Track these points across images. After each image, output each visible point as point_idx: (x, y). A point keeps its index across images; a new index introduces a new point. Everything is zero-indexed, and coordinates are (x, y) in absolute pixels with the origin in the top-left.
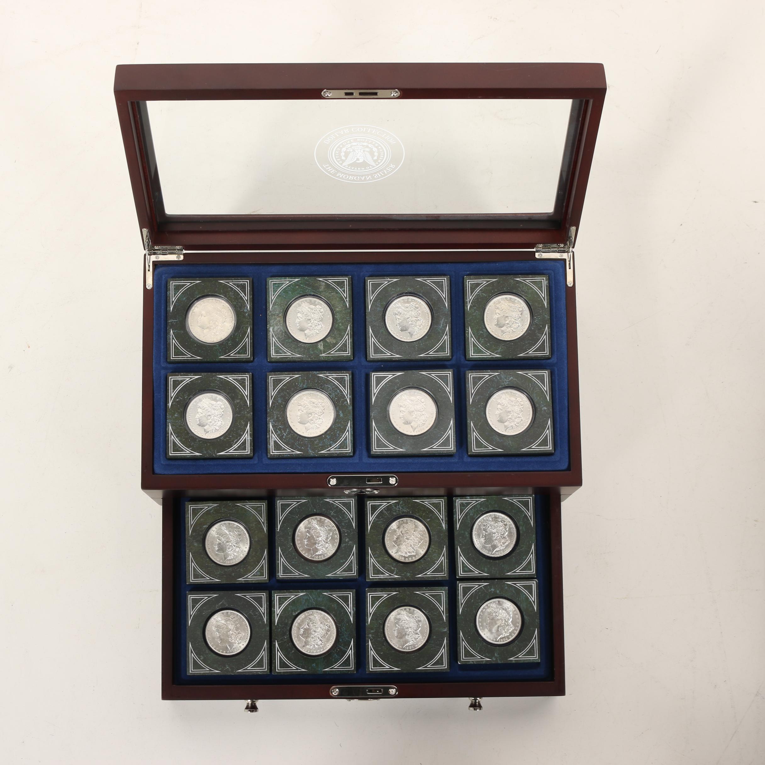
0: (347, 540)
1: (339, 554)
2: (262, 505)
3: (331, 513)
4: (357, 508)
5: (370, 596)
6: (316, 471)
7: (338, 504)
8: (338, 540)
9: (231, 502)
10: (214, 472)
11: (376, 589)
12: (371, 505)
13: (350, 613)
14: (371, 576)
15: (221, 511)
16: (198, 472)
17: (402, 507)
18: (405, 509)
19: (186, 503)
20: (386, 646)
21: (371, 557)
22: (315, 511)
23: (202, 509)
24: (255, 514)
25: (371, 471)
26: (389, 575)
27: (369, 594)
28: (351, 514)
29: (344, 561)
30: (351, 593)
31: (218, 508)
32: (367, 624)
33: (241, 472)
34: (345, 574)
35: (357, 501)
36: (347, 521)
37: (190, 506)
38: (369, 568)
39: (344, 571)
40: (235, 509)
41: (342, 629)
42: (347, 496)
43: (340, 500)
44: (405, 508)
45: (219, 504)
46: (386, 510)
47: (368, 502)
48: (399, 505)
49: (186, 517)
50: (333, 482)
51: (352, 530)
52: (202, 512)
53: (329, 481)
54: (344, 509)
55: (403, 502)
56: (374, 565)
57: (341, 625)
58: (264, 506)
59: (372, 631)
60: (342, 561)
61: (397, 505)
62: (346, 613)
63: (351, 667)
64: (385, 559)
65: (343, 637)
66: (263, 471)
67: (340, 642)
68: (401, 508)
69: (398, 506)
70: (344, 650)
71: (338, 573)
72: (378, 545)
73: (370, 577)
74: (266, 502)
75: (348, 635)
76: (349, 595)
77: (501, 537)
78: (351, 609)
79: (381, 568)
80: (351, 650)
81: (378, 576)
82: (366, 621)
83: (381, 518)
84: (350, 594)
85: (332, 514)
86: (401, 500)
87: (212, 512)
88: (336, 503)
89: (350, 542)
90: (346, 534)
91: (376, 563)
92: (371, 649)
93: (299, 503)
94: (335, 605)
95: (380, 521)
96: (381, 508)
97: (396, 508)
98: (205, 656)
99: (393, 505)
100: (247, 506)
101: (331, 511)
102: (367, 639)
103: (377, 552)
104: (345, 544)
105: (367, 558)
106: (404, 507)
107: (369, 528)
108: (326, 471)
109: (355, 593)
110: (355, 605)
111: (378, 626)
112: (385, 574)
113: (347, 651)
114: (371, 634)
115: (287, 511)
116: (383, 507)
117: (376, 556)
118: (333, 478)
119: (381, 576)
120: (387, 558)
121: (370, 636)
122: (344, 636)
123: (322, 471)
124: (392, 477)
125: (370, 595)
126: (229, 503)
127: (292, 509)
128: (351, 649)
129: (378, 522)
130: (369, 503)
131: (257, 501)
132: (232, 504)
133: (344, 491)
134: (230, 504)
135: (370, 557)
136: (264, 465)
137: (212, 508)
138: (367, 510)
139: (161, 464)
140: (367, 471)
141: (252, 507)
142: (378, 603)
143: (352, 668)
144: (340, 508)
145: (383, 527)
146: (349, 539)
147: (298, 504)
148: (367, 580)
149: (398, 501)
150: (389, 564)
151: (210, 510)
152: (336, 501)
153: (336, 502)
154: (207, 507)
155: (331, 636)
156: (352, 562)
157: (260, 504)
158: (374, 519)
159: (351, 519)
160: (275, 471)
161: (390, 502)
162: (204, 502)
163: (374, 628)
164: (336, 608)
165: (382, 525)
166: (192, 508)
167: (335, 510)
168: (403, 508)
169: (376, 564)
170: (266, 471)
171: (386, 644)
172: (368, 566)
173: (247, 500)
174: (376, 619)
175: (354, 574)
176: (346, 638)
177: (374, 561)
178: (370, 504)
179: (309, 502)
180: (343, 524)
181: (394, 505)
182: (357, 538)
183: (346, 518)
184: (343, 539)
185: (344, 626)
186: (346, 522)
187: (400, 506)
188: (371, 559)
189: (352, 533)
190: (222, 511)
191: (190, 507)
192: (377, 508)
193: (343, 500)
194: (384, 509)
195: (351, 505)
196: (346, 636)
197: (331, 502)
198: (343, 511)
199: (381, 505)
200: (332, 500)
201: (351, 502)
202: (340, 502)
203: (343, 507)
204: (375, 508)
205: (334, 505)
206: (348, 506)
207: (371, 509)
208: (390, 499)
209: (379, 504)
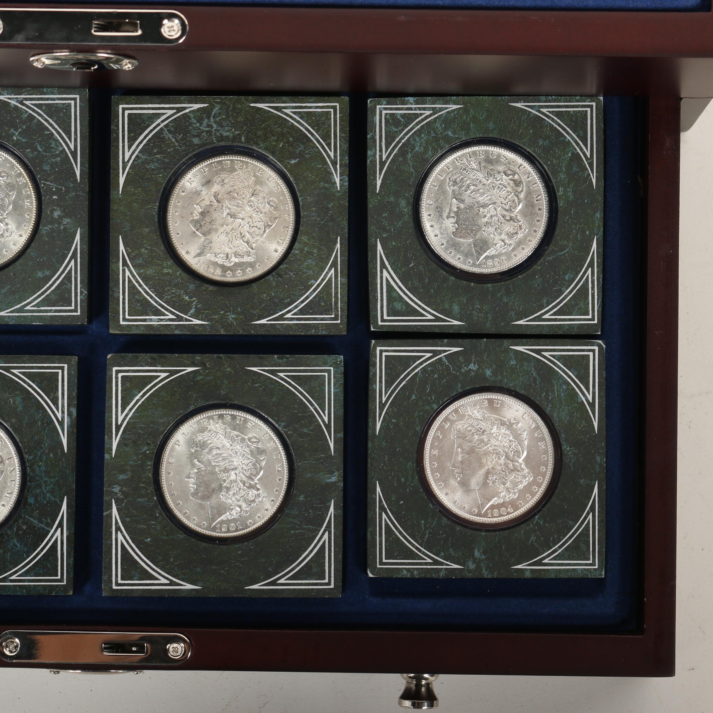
0: (56, 214)
1: (32, 254)
3: (14, 134)
4: (86, 123)
5: (120, 375)
7: (34, 110)
8: (31, 212)
11: (137, 357)
12: (129, 115)
13: (61, 423)
14: (124, 319)
17: (220, 124)
18: (226, 128)
20: (160, 520)
21: (125, 264)
26: (174, 317)
27: (115, 369)
28: (71, 141)
29: (47, 273)
30: (66, 366)
32: (107, 456)
34: (50, 311)
35: (87, 104)
36: (59, 159)
38: (119, 297)
39: (48, 302)
41: (37, 469)
42: (58, 87)
43: (39, 99)
44: (228, 125)
46: (172, 129)
47: (121, 106)
48: (208, 118)
51: (72, 185)
54: (51, 125)
55: (221, 109)
56: (132, 287)
57: (34, 458)
59: (122, 477)
60: (40, 274)
61: (205, 116)
62: (48, 424)
63: (59, 577)
64: (165, 271)
65: (38, 491)
67: (31, 504)
68: (215, 126)
69: (206, 120)
70: (39, 529)
71: (28, 308)
72: (147, 230)
73: (122, 323)
75: (52, 486)
76: (60, 371)
77: (504, 216)
78: (63, 412)
79: (151, 297)
80: (59, 529)
81: (145, 320)
82: (107, 446)
83: (155, 154)
84: (62, 368)
85: (15, 138)
86: (217, 103)
88: (28, 107)
89: (66, 221)
90: (55, 197)
91: (138, 282)
92: (118, 529)
94: (18, 400)
95: (153, 161)
96: (159, 125)
97: (201, 124)
99: (191, 115)
101: (12, 130)
102: (106, 498)
103: (143, 250)
104: (50, 227)
105: (112, 266)
106: (224, 124)
107: (122, 180)
109: (75, 368)
110: (75, 402)
111: (140, 462)
112: (164, 315)
113: (50, 532)
114: (119, 485)
116: (163, 121)
117: (140, 261)
119: (151, 320)
120: (171, 267)
121: (114, 490)
122: (41, 487)
124: (171, 17)
125: (118, 372)
128: (60, 525)
129: (148, 164)
130: (124, 109)
133: (31, 59)
135: (123, 266)
138: (118, 129)
142: (142, 396)
143: (61, 580)
144: (38, 119)
145: (162, 179)
146: (62, 212)
148: (111, 331)
149: (206, 105)
150: (176, 286)
152: (26, 99)
153: (28, 103)
155: (4, 488)
156: (68, 277)
158: (137, 156)
159: (71, 152)
161: (185, 108)
163: (128, 467)
164: (20, 408)
165: (157, 174)
167: (24, 127)
168: (222, 126)
169: (140, 285)
171: (160, 514)
172: (115, 289)
174: (134, 442)
175: (76, 310)
176: (48, 495)
177: (134, 276)
178: (127, 112)
180: (47, 168)
181: (195, 118)
182: (86, 209)
183: (56, 150)
184: (46, 211)
185: (41, 460)
186: (56, 163)
187: (212, 120)
188: (124, 271)
189: (70, 195)
192: (145, 123)
193: (48, 99)
194: (166, 126)
195: (71, 112)
196: (45, 488)
197: (13, 102)
198: (48, 130)
199: (158, 115)
200: (16, 98)
201: (69, 105)
202: (39, 104)
203: (48, 119)
204: (140, 125)
205: (21, 111)
206: (62, 115)
207: (128, 128)
208: (184, 99)
209: (153, 113)
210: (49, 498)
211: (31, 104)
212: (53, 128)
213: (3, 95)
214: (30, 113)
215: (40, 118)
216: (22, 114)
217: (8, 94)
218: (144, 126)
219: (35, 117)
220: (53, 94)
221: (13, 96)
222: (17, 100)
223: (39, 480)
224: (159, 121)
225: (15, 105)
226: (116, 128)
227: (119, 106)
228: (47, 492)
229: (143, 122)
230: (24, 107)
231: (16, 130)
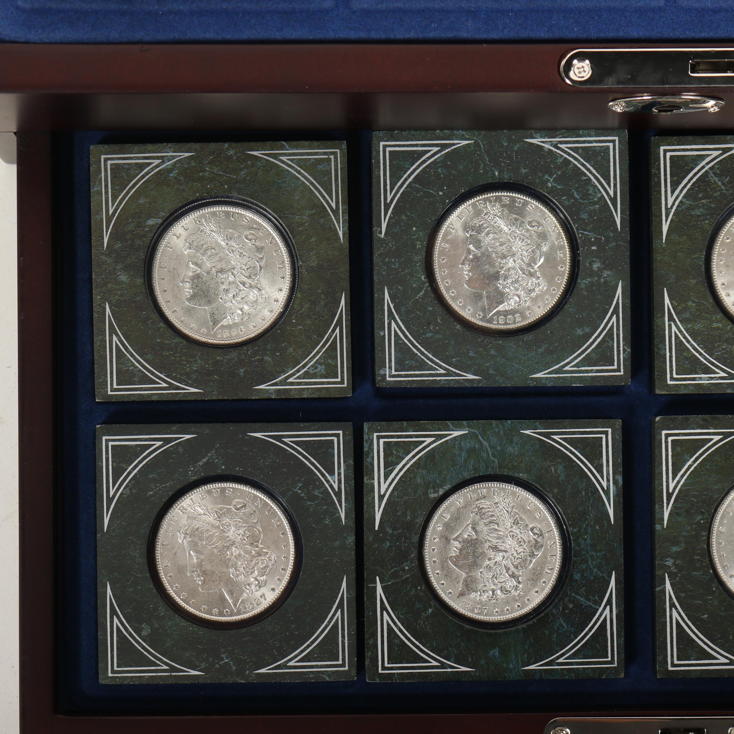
0: (596, 266)
1: (570, 310)
2: (332, 157)
3: (549, 181)
4: (626, 167)
5: (670, 439)
6: (524, 34)
7: (569, 154)
8: (565, 265)
9: (234, 144)
10: (190, 35)
11: (688, 420)
12: (671, 157)
13: (607, 492)
14: (672, 379)
15: (201, 174)
16: (140, 35)
19: (92, 147)
20: (717, 594)
21: (671, 318)
22: (497, 173)
23: (141, 167)
24: (308, 184)
25: (704, 35)
26: (726, 375)
27: (664, 432)
28: (610, 187)
29: (587, 330)
30: (610, 430)
31: (193, 164)
32: (658, 527)
33: (278, 36)
34: (591, 371)
35: (627, 146)
36: (597, 206)
37: (103, 157)
38: (665, 355)
39: (588, 361)
40: (247, 167)
41: (583, 542)
42: (595, 129)
43: (574, 142)
45: (195, 151)
46: (718, 172)
47: (662, 148)
49: (92, 191)
50: (580, 73)
51: (612, 235)
52: (143, 177)
53: (569, 66)
54: (588, 170)
56: (679, 343)
57: (579, 531)
58: (336, 158)
59: (675, 549)
60: (579, 332)
62: (593, 494)
63: (609, 659)
64: (715, 325)
65: (584, 566)
66: (353, 35)
67: (577, 581)
70: (586, 607)
71: (567, 368)
72: (694, 282)
73: (669, 382)
74: (344, 146)
75: (599, 560)
76: (604, 436)
78: (608, 480)
79: (701, 354)
80: (608, 607)
81: (694, 379)
82: (658, 516)
83: (700, 199)
84: (606, 433)
85: (550, 185)
87: (175, 178)
88: (563, 150)
89: (606, 273)
90: (594, 248)
91: (685, 338)
92: (672, 605)
93: (447, 151)
94: (560, 468)
95: (698, 207)
96: (703, 167)
98: (156, 626)
100: (284, 158)
101: (546, 177)
102: (658, 572)
103: (690, 303)
104: (589, 280)
105: (657, 321)
107: (665, 228)
108: (557, 34)
109: (619, 432)
110: (621, 469)
111: (693, 533)
112: (715, 373)
113: (598, 610)
114: (672, 558)
115: (409, 176)
116: (708, 163)
117: (687, 315)
118: (581, 57)
119: (701, 379)
120: (720, 322)
121: (667, 563)
122: (587, 562)
123: (543, 34)
125: (667, 436)
126: (228, 149)
127: (424, 168)
128: (609, 602)
129: (693, 209)
130: (665, 151)
131: (316, 143)
132: (235, 154)
133: (611, 104)
134: (231, 152)
135: (669, 321)
136: (354, 12)
137: (175, 163)
138: (660, 173)
139: (17, 8)
140: (689, 34)
141: (299, 163)
142: (694, 462)
143: (612, 662)
144: (574, 164)
145: (707, 225)
146: (602, 264)
147: (444, 152)
148: (658, 392)
150: (726, 341)
151: (169, 171)
152: (561, 142)
153: (562, 146)
154: (157, 162)
155: (544, 563)
156: (610, 334)
157: (325, 154)
158: (681, 202)
159: (611, 199)
160: (392, 36)
161: (731, 149)
162: (150, 147)
163: (681, 538)
164: (562, 477)
165: (703, 220)
166: (111, 165)
167: (559, 173)
169: (688, 341)
170: (363, 35)
171: (717, 589)
172: (661, 346)
173: (285, 141)
174: (687, 512)
175: (618, 370)
176: (595, 570)
177: (681, 331)
178: (668, 154)
179: (479, 146)
180: (585, 216)
182: (628, 260)
183: (594, 196)
184: (584, 263)
185: (586, 533)
186: (595, 210)
188: (670, 326)
189: (610, 245)
190: (207, 174)
191: (106, 160)
192: (688, 166)
193: (584, 142)
194: (711, 168)
195: (609, 155)
196: (592, 563)
197: (547, 146)
198: (585, 175)
199: (703, 157)
200: (550, 141)
201: (608, 148)
202: (575, 147)
203: (585, 163)
204: (683, 167)
205: (555, 155)
206: (599, 158)
207: (671, 171)
208: (730, 139)
209: (697, 155)
210: (597, 573)
211: (567, 148)
212: (591, 172)
213: (536, 138)
214: (565, 158)
215: (576, 163)
216: (556, 159)
217: (541, 137)
218: (687, 169)
219: (571, 162)
220: (590, 136)
221: (546, 140)
222: (552, 144)
223: (585, 555)
224: (703, 163)
225: (549, 150)
226: (657, 172)
227: (659, 148)
228: (594, 567)
229: (687, 164)
230: (558, 151)
231: (551, 176)
